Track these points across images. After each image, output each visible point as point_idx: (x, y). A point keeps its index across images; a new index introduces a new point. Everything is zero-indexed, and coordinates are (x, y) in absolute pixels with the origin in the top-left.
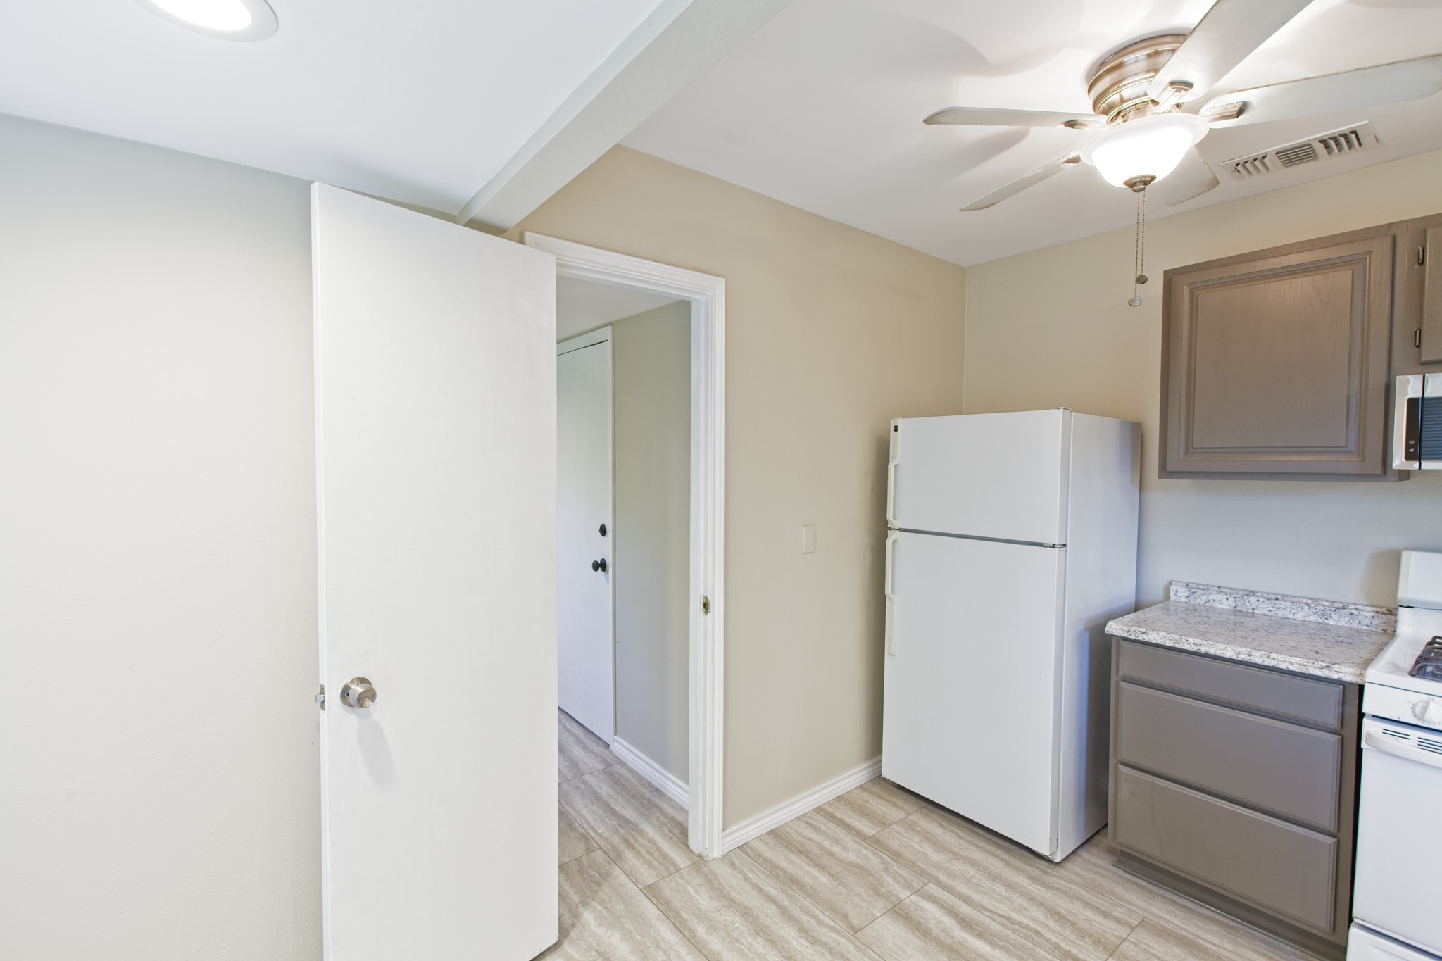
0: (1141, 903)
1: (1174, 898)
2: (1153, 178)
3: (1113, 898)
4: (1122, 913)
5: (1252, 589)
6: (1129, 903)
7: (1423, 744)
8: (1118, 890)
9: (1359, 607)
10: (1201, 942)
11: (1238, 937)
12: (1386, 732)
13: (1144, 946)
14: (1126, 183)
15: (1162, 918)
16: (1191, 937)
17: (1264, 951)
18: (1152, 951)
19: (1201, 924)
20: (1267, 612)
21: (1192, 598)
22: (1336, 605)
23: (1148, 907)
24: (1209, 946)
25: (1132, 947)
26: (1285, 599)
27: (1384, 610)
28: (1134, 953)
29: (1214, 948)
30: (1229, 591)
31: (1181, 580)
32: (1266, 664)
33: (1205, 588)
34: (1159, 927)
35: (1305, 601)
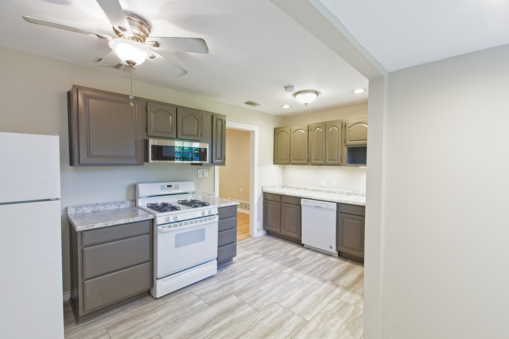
0: (100, 325)
1: (104, 316)
2: (136, 64)
3: (91, 332)
4: (99, 333)
5: (97, 203)
6: (97, 329)
7: (169, 227)
8: (89, 329)
9: (126, 201)
10: (124, 318)
11: (127, 309)
12: (162, 227)
13: (116, 333)
14: (126, 61)
15: (109, 323)
16: (120, 320)
17: (135, 307)
18: (119, 332)
19: (118, 315)
20: (103, 209)
21: (77, 212)
22: (121, 202)
23: (102, 324)
24: (126, 317)
25: (115, 337)
26: (108, 204)
27: (132, 201)
28: (117, 337)
29: (127, 317)
30: (90, 205)
31: (70, 206)
32: (133, 221)
33: (81, 207)
34: (112, 326)
35: (113, 203)
